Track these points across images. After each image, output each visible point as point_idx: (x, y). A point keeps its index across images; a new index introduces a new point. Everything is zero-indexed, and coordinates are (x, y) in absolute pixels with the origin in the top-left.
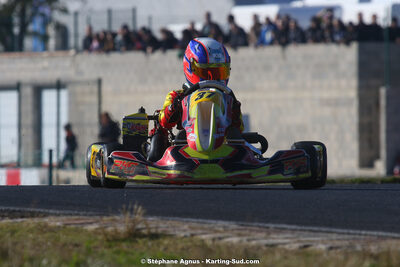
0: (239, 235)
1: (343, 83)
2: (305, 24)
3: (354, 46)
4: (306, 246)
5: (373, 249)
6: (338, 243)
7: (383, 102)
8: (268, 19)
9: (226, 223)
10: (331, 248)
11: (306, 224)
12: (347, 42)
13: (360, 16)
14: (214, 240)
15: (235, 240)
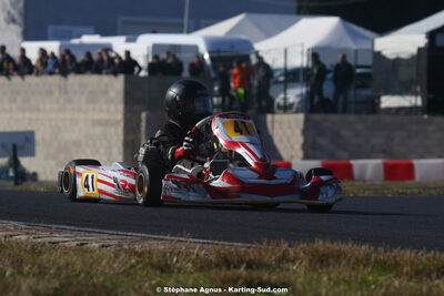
0: (27, 234)
1: (112, 107)
2: (80, 57)
3: (121, 78)
4: (82, 244)
5: (138, 248)
6: (108, 242)
7: (143, 124)
8: (53, 54)
9: (16, 223)
10: (103, 246)
11: (82, 226)
12: (115, 74)
13: (128, 53)
14: (5, 237)
15: (23, 237)
